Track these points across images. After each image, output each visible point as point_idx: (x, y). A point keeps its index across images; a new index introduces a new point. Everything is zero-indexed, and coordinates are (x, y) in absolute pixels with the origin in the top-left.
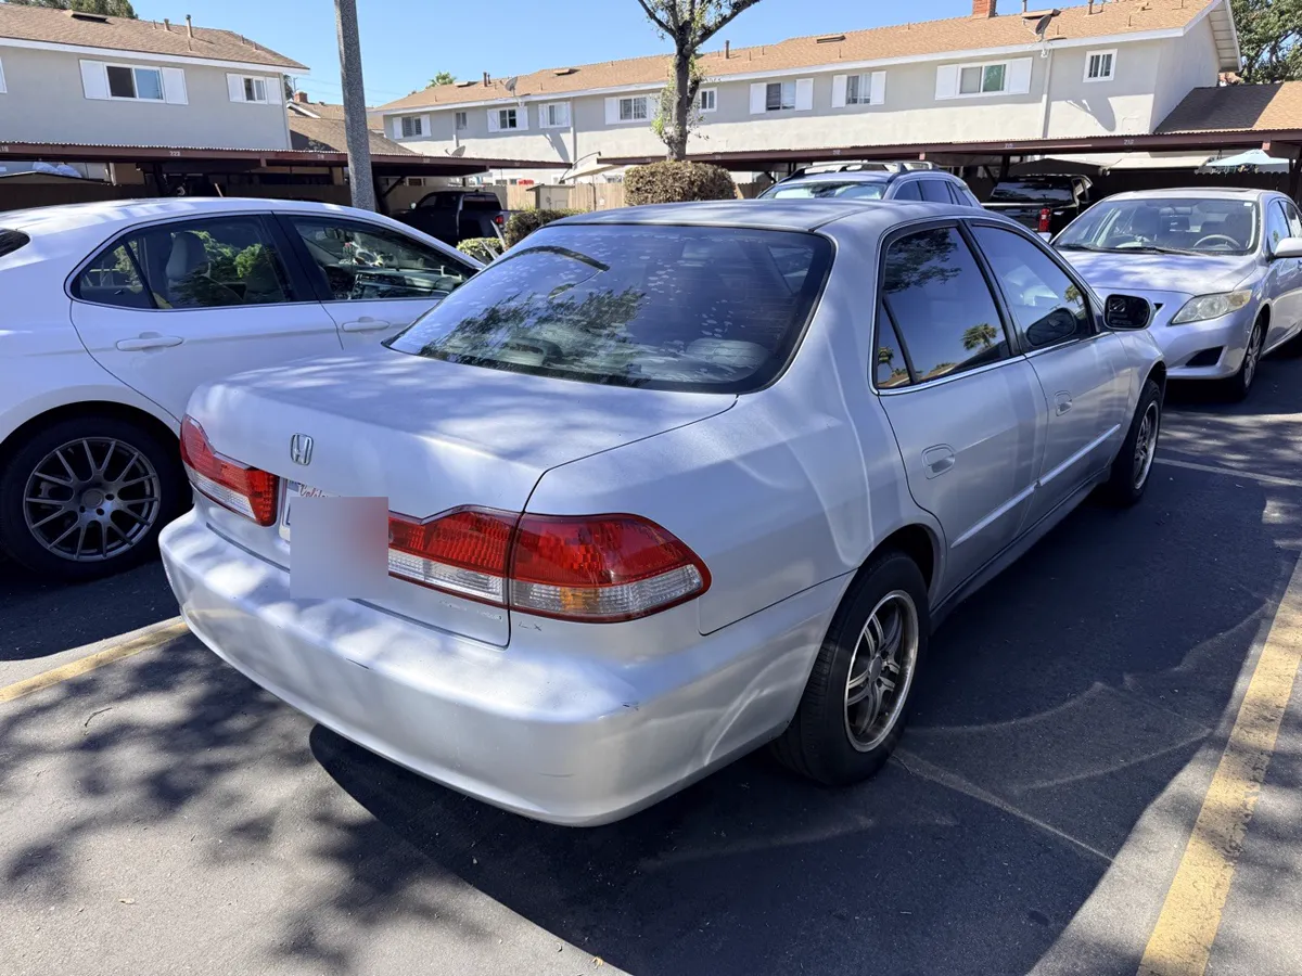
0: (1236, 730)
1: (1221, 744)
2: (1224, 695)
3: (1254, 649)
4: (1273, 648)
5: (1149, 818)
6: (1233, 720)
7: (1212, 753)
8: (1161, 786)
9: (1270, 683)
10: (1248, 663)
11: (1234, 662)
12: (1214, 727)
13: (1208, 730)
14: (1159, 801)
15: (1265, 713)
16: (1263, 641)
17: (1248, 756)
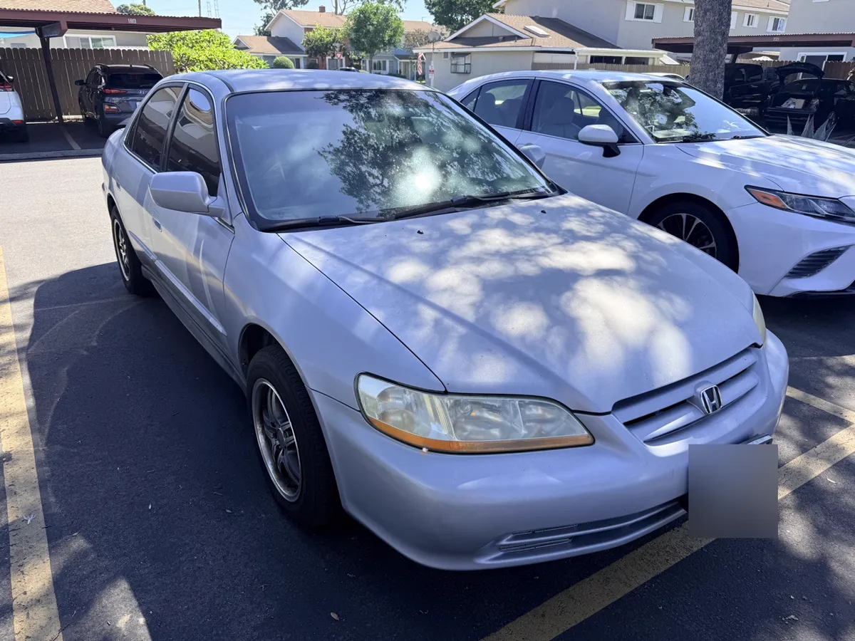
0: (17, 358)
1: (19, 351)
2: (32, 369)
3: (31, 402)
4: (20, 410)
5: (32, 321)
6: (20, 360)
7: (22, 345)
8: (33, 329)
9: (10, 387)
10: (30, 392)
11: (38, 389)
12: (27, 355)
13: (29, 352)
14: (31, 326)
15: (6, 372)
16: (29, 411)
17: (6, 351)
